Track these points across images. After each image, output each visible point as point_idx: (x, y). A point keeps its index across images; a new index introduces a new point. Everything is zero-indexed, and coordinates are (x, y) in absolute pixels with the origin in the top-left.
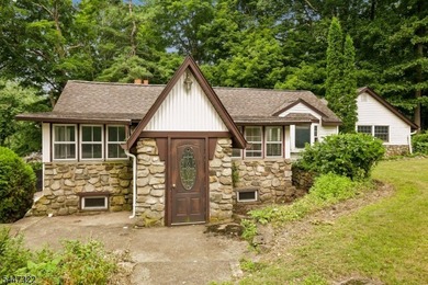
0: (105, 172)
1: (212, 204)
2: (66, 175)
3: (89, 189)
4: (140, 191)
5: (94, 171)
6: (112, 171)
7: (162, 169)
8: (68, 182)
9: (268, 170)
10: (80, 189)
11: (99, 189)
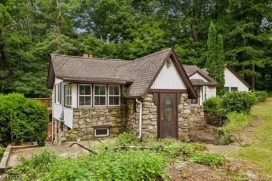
0: (108, 114)
1: (180, 129)
2: (87, 116)
3: (100, 124)
4: (145, 122)
5: (102, 113)
6: (112, 113)
7: (156, 110)
8: (88, 120)
9: (192, 111)
10: (94, 124)
11: (105, 124)
